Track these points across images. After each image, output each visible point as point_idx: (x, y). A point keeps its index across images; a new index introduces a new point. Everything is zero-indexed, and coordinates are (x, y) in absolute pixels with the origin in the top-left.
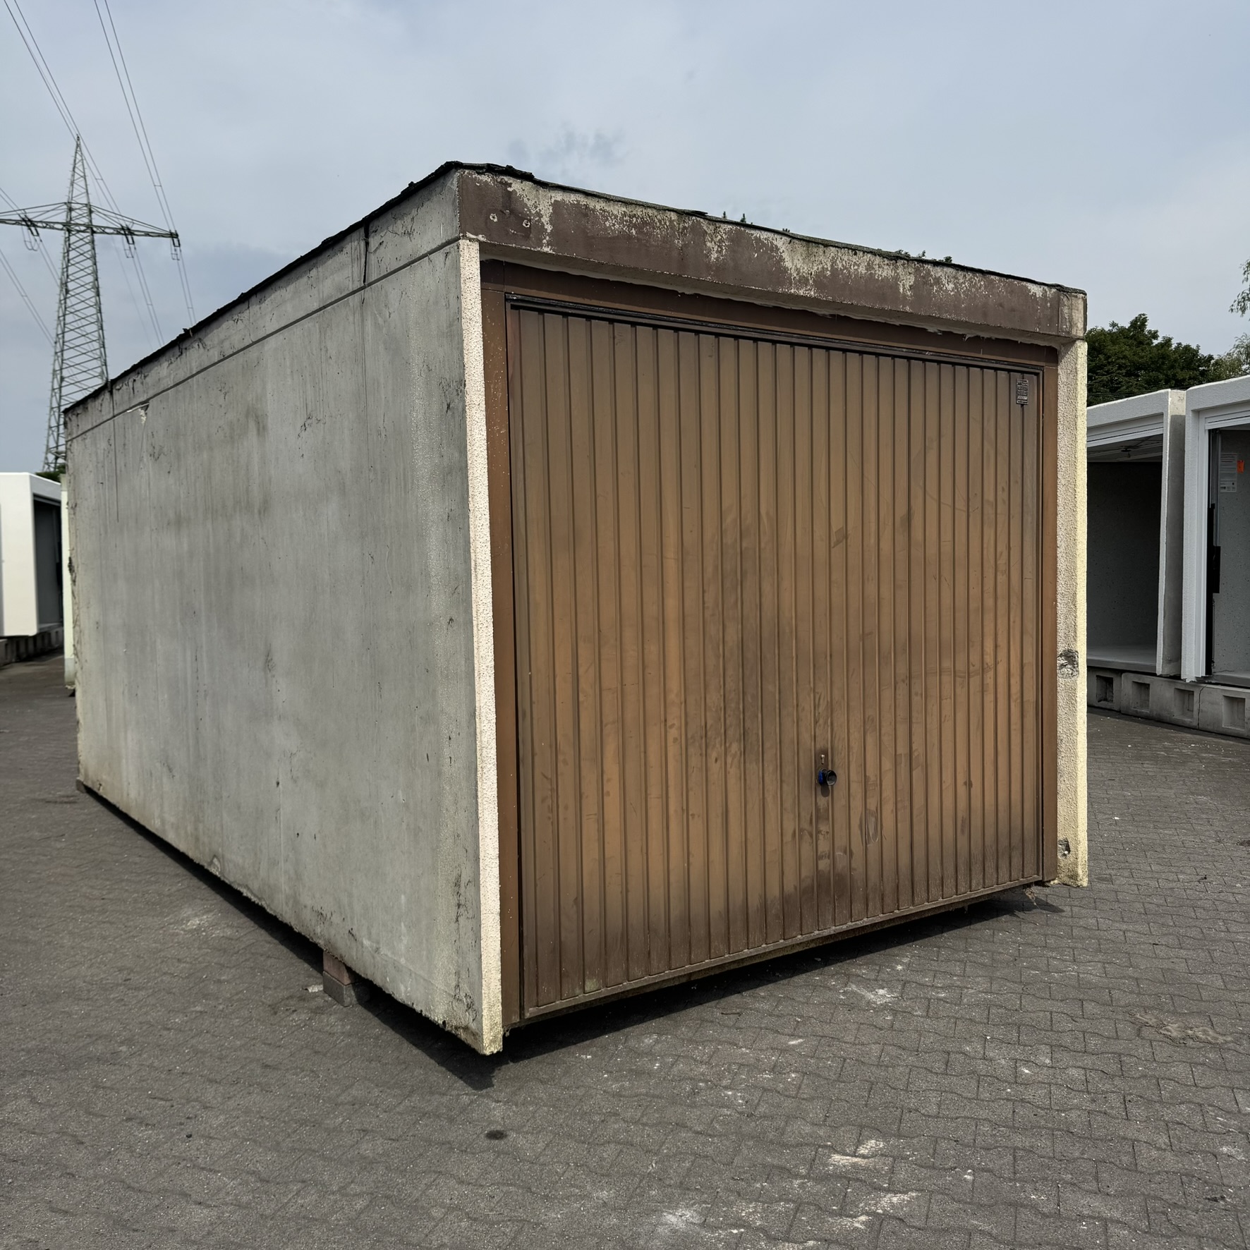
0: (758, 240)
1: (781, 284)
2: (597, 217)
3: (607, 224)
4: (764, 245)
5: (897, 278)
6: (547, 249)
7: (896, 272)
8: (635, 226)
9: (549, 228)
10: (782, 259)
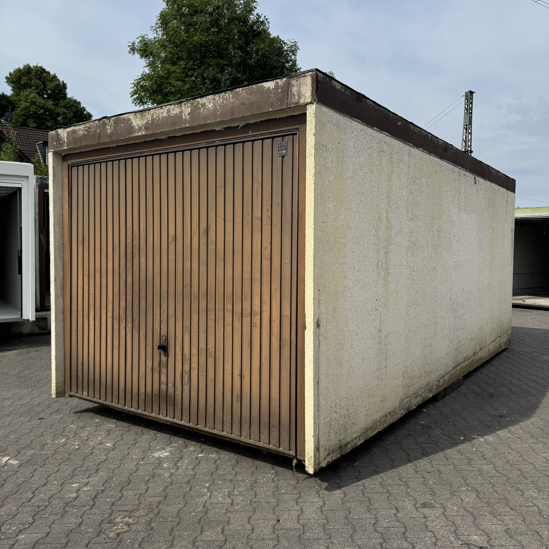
0: (124, 119)
1: (131, 133)
2: (77, 132)
3: (80, 133)
4: (126, 120)
5: (181, 112)
6: (66, 148)
7: (181, 109)
8: (86, 130)
9: (66, 141)
10: (132, 123)
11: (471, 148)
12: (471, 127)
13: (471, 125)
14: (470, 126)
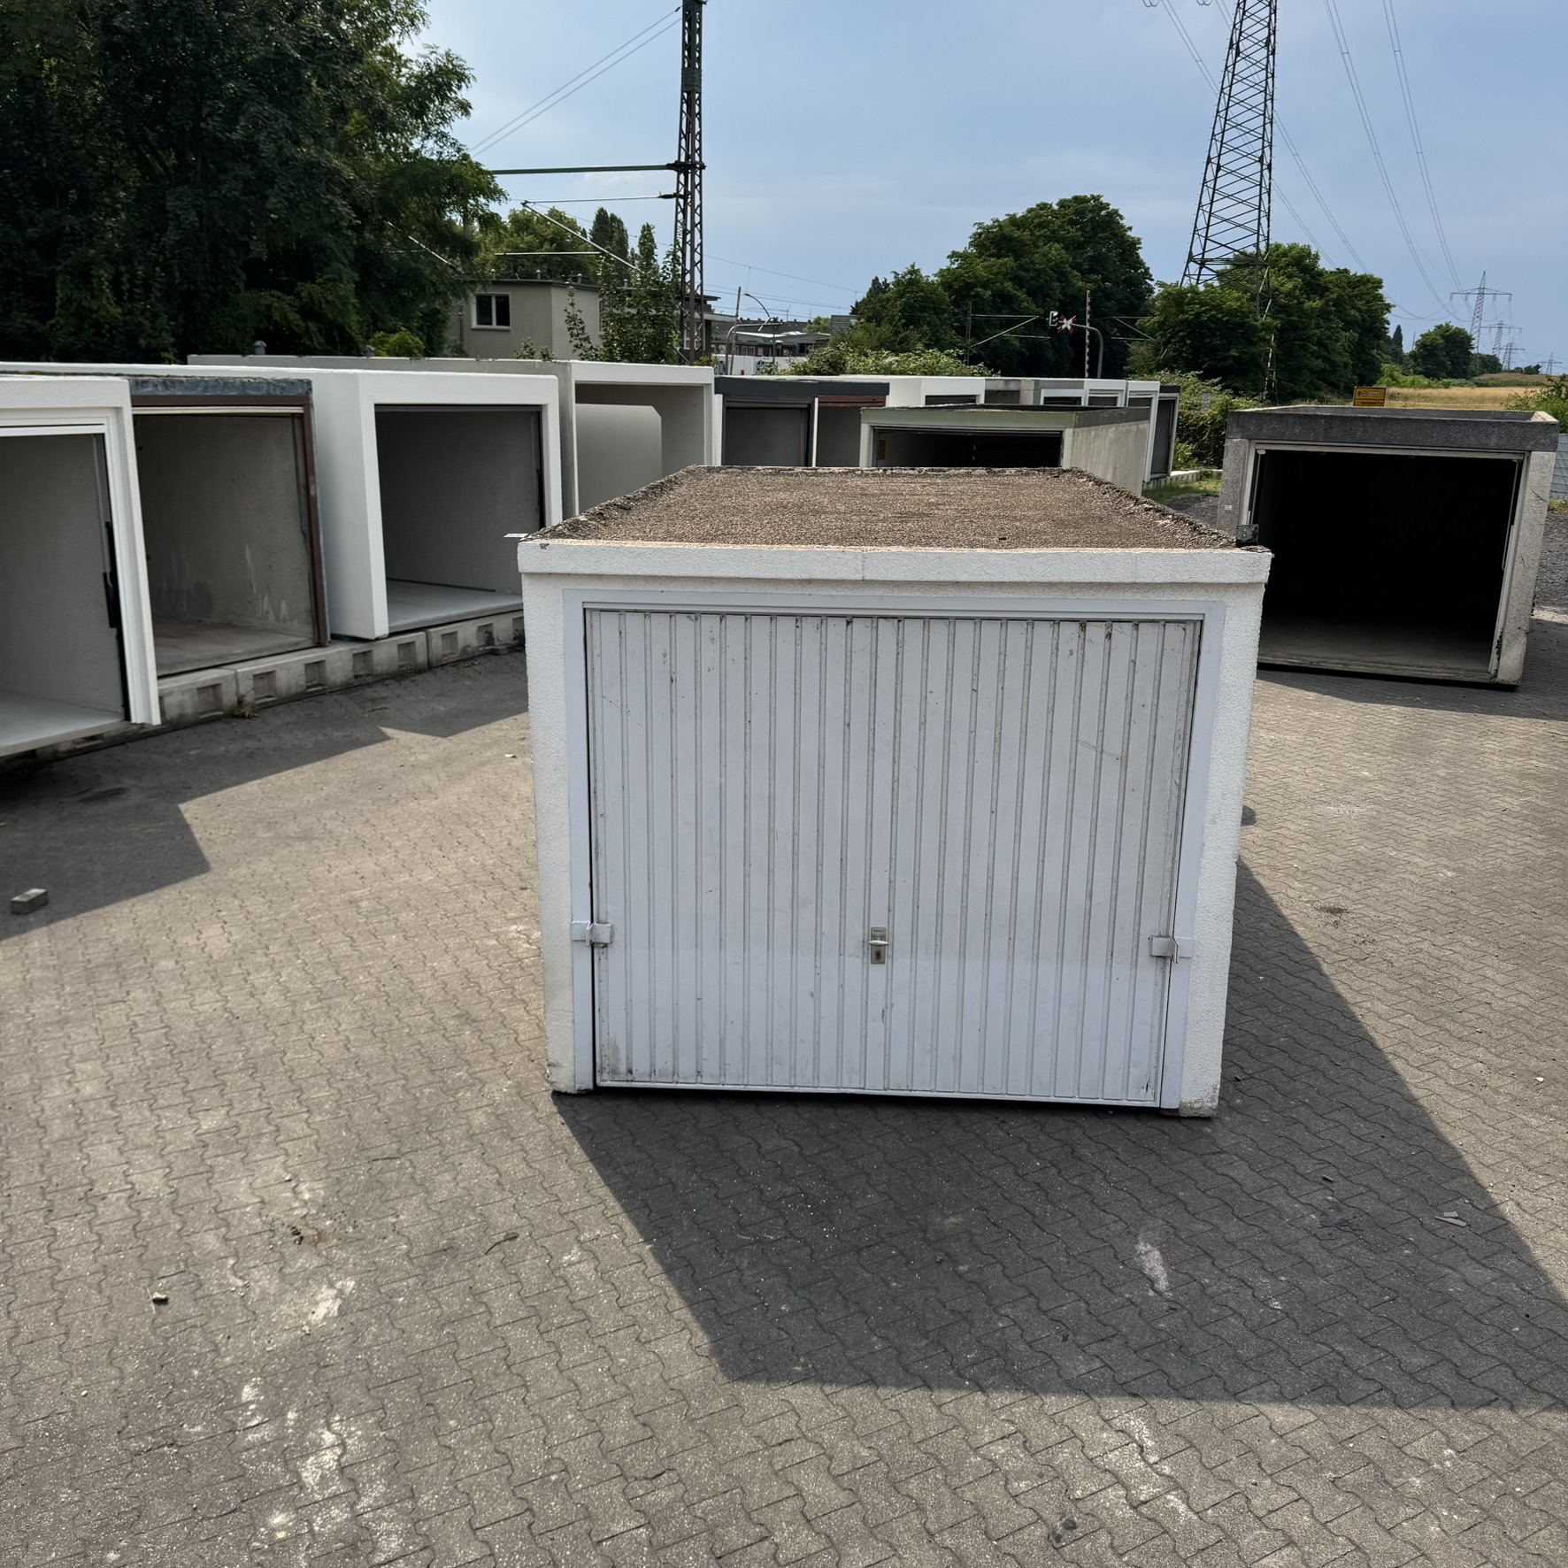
11: (700, 155)
12: (699, 98)
13: (700, 94)
14: (697, 95)
